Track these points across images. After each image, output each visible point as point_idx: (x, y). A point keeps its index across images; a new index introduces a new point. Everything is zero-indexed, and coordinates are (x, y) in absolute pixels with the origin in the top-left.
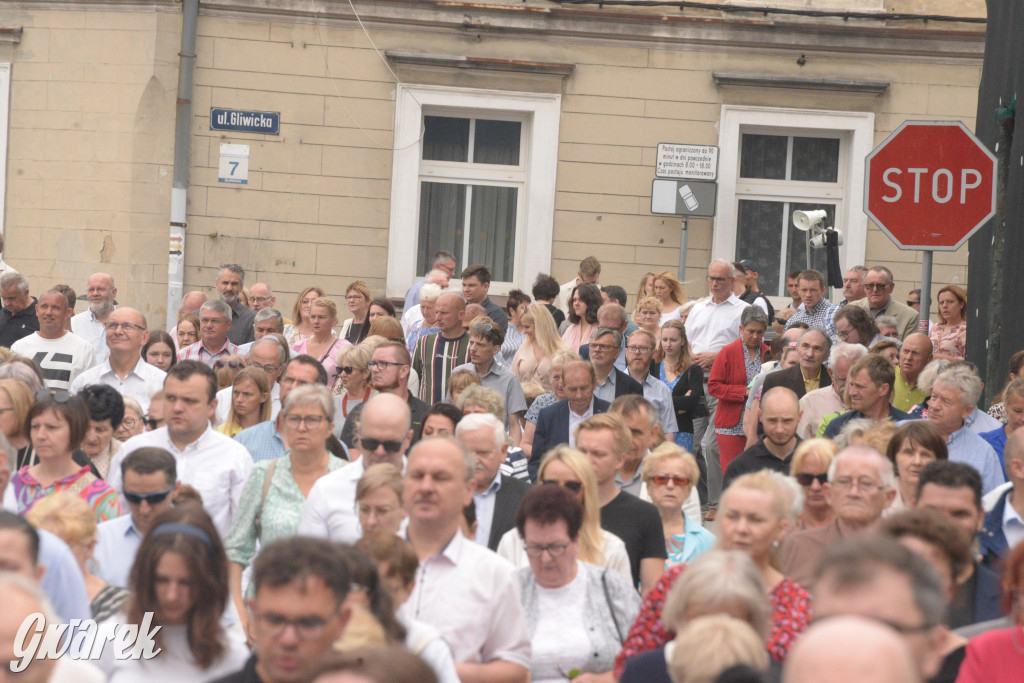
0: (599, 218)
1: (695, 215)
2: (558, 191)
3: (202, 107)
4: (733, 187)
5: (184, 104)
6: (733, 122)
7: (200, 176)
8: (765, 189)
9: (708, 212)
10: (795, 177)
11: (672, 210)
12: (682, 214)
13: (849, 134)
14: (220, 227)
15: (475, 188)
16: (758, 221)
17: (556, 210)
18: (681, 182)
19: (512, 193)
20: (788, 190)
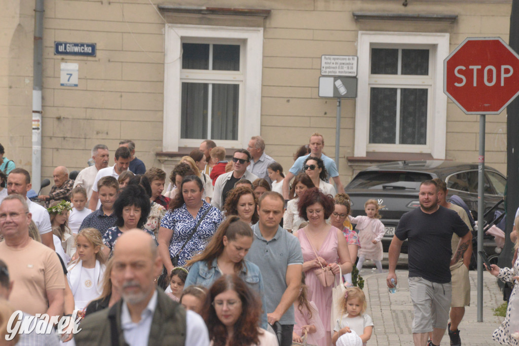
0: (288, 101)
1: (345, 97)
2: (263, 86)
3: (50, 41)
4: (367, 81)
5: (39, 40)
6: (366, 41)
7: (50, 83)
8: (386, 81)
9: (352, 95)
10: (403, 73)
11: (331, 94)
12: (337, 96)
13: (435, 46)
14: (63, 113)
15: (214, 85)
16: (382, 99)
17: (262, 97)
18: (336, 78)
19: (236, 88)
20: (399, 81)
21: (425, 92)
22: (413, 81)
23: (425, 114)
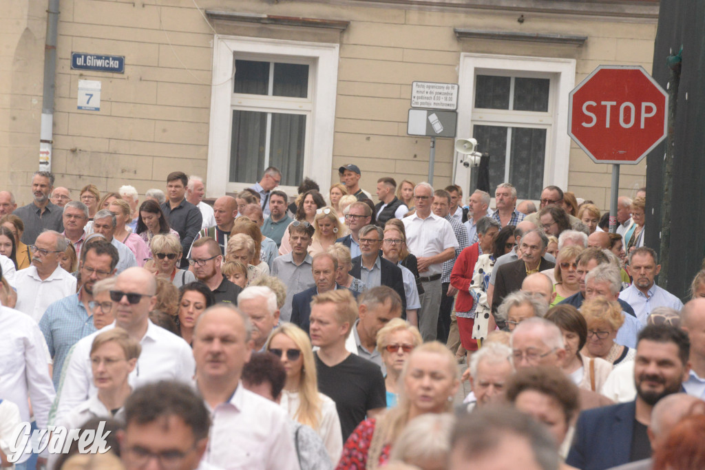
0: (368, 139)
1: (440, 136)
2: (336, 118)
3: (65, 52)
4: (469, 115)
5: (51, 49)
6: (469, 66)
7: (63, 104)
8: (493, 117)
9: (450, 134)
10: (515, 108)
11: (424, 133)
12: (431, 135)
13: (557, 75)
14: (80, 144)
15: (274, 115)
16: (487, 136)
17: (335, 132)
18: (431, 111)
19: (302, 119)
20: (510, 118)
21: (542, 133)
22: (528, 119)
23: (541, 162)
